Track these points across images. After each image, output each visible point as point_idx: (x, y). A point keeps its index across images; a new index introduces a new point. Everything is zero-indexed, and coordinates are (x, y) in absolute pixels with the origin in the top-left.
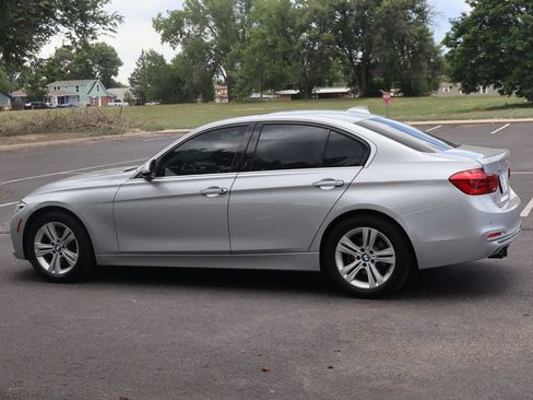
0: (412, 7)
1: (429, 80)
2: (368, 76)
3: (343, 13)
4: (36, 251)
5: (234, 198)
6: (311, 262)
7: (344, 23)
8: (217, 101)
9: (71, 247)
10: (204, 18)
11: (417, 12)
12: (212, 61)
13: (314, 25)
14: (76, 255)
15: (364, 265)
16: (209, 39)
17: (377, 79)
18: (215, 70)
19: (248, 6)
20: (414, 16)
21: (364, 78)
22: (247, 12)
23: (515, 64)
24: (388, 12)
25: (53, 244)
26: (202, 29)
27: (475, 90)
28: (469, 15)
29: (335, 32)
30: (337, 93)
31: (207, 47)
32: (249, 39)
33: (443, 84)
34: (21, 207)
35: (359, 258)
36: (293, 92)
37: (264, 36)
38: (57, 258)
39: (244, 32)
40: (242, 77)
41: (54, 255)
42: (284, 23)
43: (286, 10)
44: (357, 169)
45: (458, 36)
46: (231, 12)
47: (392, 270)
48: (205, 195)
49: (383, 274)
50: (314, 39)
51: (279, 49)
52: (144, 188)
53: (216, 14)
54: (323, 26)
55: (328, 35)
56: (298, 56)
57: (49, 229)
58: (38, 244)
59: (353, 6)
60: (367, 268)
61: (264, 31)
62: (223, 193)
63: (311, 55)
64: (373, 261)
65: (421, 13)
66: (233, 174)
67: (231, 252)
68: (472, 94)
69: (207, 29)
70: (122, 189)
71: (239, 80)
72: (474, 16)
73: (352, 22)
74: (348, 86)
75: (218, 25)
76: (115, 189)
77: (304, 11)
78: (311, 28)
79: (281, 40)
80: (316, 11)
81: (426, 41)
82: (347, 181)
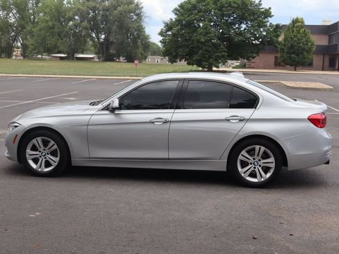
0: (134, 12)
1: (142, 54)
2: (108, 49)
3: (94, 12)
4: (27, 156)
5: (173, 125)
6: (221, 165)
7: (94, 18)
8: (14, 57)
9: (54, 153)
10: (9, 8)
11: (136, 15)
12: (13, 33)
13: (77, 17)
14: (58, 159)
15: (255, 168)
16: (12, 20)
17: (112, 51)
18: (15, 39)
19: (37, 3)
20: (135, 17)
21: (105, 50)
22: (37, 6)
23: (199, 48)
24: (121, 14)
25: (40, 151)
26: (8, 14)
27: (176, 62)
28: (174, 20)
29: (89, 22)
30: (87, 58)
31: (11, 25)
32: (37, 23)
33: (149, 57)
34: (16, 127)
35: (251, 164)
36: (63, 55)
37: (47, 21)
38: (42, 160)
39: (34, 18)
40: (32, 45)
41: (41, 159)
42: (59, 15)
43: (61, 7)
44: (252, 110)
45: (168, 31)
46: (27, 5)
47: (272, 171)
48: (153, 123)
49: (266, 173)
50: (76, 26)
51: (56, 30)
52: (107, 117)
53: (17, 6)
54: (83, 18)
55: (85, 24)
56: (67, 35)
57: (38, 141)
58: (29, 151)
59: (101, 8)
60: (256, 170)
61: (48, 19)
62: (166, 122)
63: (75, 34)
64: (260, 166)
65: (139, 15)
66: (172, 111)
67: (169, 159)
68: (174, 64)
69: (11, 15)
70: (93, 117)
71: (31, 46)
72: (177, 20)
73: (99, 18)
74: (96, 54)
75: (18, 12)
76: (89, 117)
77: (71, 9)
78: (75, 19)
79: (57, 25)
80: (79, 10)
81: (141, 32)
82: (247, 117)
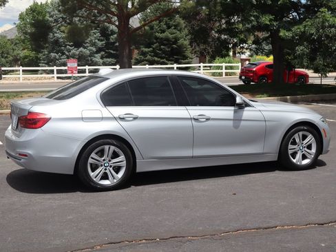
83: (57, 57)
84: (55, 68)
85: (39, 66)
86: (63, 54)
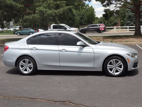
83: (130, 22)
84: (128, 27)
85: (124, 26)
86: (132, 21)
